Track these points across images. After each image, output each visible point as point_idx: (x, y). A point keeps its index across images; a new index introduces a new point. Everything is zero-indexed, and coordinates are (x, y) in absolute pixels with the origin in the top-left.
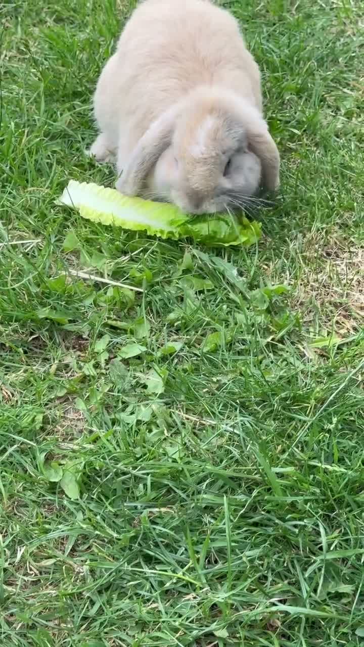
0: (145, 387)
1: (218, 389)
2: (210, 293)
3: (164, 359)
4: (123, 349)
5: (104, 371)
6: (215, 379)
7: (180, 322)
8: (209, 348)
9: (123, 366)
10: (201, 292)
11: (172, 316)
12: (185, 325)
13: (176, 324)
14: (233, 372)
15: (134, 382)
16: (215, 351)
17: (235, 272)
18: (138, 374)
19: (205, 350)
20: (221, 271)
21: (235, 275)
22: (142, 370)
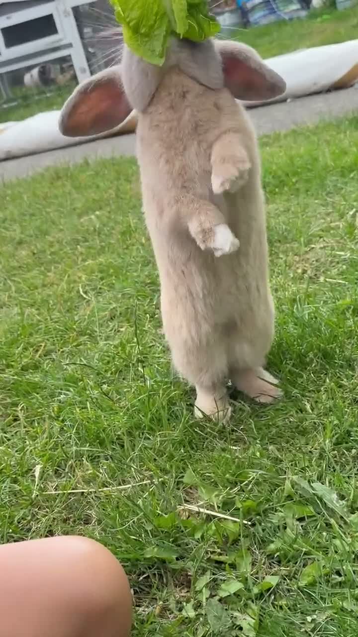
0: (241, 629)
1: (313, 630)
2: (310, 520)
3: (260, 596)
4: (223, 586)
5: (203, 612)
6: (309, 619)
7: (278, 554)
8: (306, 582)
9: (220, 606)
10: (301, 520)
11: (272, 547)
12: (285, 556)
13: (276, 556)
14: (331, 608)
15: (229, 624)
16: (312, 584)
17: (335, 496)
18: (236, 614)
19: (302, 583)
20: (320, 496)
21: (335, 499)
22: (239, 609)
